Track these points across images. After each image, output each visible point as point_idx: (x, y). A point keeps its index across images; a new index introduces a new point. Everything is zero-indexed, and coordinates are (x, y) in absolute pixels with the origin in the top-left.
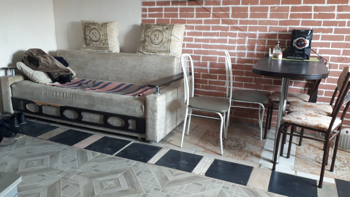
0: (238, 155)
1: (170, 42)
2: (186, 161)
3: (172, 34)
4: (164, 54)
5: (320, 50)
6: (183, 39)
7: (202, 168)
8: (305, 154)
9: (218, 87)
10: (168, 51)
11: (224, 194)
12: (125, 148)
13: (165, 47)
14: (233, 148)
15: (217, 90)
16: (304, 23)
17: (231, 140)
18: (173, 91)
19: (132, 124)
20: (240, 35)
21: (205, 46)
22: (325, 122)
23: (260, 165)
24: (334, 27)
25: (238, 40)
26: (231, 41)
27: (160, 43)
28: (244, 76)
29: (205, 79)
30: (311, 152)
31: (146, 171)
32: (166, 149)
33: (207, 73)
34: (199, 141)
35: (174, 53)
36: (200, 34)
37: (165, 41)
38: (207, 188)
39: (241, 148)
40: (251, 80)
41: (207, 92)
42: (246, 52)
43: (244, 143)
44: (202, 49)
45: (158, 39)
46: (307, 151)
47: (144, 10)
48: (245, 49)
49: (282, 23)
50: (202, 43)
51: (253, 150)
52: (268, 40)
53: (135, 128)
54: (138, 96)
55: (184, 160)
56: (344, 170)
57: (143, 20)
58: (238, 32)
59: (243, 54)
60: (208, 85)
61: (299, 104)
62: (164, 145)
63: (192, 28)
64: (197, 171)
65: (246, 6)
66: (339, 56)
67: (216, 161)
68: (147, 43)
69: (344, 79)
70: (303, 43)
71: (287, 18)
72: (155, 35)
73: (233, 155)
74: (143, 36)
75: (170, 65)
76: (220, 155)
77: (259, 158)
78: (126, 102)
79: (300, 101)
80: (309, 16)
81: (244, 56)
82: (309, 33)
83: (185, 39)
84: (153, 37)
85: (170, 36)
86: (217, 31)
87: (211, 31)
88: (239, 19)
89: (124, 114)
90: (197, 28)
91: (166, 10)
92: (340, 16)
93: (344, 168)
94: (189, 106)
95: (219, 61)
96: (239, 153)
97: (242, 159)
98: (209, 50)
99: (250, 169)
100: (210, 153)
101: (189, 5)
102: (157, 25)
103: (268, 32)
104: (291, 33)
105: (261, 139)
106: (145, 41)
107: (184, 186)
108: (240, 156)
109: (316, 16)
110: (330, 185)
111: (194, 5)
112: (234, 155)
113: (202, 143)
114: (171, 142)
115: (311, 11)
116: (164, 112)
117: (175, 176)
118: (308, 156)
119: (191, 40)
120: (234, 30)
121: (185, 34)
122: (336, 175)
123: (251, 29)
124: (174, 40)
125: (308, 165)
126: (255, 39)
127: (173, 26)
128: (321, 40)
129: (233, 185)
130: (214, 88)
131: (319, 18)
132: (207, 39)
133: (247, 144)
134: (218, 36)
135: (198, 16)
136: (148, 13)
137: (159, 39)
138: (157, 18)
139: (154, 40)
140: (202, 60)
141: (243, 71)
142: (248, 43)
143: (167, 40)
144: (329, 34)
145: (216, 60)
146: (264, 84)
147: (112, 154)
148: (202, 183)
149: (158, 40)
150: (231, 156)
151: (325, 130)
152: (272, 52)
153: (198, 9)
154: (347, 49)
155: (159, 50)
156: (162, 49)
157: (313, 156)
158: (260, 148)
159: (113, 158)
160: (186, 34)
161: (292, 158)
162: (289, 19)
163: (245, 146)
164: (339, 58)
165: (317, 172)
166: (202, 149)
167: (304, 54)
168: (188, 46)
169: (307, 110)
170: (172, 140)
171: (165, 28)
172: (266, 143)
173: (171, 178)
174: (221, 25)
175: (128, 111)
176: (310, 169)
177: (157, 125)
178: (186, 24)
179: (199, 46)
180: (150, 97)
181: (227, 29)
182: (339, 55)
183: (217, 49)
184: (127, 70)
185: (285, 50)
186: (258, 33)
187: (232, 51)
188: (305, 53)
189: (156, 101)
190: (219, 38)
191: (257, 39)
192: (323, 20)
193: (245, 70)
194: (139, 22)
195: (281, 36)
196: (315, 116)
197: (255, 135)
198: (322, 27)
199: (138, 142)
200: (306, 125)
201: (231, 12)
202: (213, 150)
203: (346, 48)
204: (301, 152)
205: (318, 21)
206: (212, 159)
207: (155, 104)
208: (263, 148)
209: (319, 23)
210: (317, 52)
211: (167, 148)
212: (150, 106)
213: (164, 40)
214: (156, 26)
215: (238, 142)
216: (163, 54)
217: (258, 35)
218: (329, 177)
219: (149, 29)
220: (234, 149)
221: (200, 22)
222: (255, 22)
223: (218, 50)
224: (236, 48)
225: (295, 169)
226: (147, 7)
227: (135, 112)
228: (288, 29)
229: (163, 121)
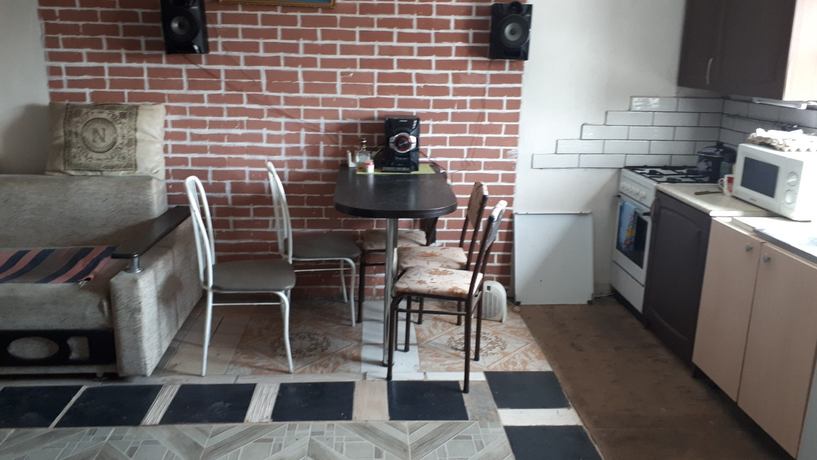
0: (320, 365)
1: (136, 145)
2: (225, 402)
3: (138, 126)
4: (123, 172)
5: (433, 150)
6: (163, 135)
7: (261, 408)
8: (432, 338)
9: (254, 232)
10: (133, 165)
11: (318, 445)
12: (74, 405)
13: (124, 158)
14: (308, 353)
15: (252, 238)
16: (402, 103)
17: (300, 338)
18: (165, 257)
19: (77, 348)
20: (288, 126)
21: (214, 150)
22: (461, 282)
23: (365, 375)
24: (450, 111)
25: (285, 135)
26: (271, 139)
27: (110, 149)
28: (306, 206)
29: (225, 218)
30: (440, 331)
31: (146, 442)
32: (170, 386)
33: (227, 204)
34: (236, 353)
35: (146, 169)
36: (202, 125)
37: (122, 144)
38: (283, 443)
39: (323, 350)
40: (319, 213)
41: (231, 245)
42: (305, 158)
43: (325, 339)
44: (209, 155)
45: (103, 140)
46: (434, 331)
47: (54, 71)
48: (300, 154)
49: (364, 103)
50: (208, 143)
51: (344, 350)
52: (343, 136)
53: (87, 354)
54: (86, 280)
55: (219, 401)
56: (494, 354)
57: (52, 95)
58: (283, 120)
59: (299, 164)
60: (231, 230)
61: (413, 252)
62: (163, 378)
63: (182, 111)
64: (255, 417)
65: (294, 69)
66: (463, 160)
67: (284, 388)
68: (74, 150)
69: (479, 207)
70: (406, 143)
71: (373, 94)
72: (96, 131)
73: (311, 367)
74: (62, 134)
75: (141, 197)
76: (288, 372)
77: (358, 363)
78: (57, 300)
79: (413, 245)
80: (409, 90)
81: (301, 167)
82: (415, 125)
83: (168, 136)
84: (89, 135)
85: (133, 132)
86: (238, 119)
87: (225, 118)
88: (282, 95)
89: (54, 328)
90: (194, 111)
91: (113, 71)
92: (458, 92)
93: (493, 351)
94: (214, 287)
95: (251, 178)
96: (321, 360)
97: (331, 370)
98: (226, 156)
99: (349, 387)
100: (266, 374)
101: (168, 62)
102: (95, 106)
103: (340, 121)
104: (383, 122)
105: (354, 324)
106: (67, 146)
107: (239, 450)
108: (326, 366)
109: (420, 91)
110: (479, 384)
111: (181, 63)
112: (313, 368)
113: (245, 358)
114: (176, 369)
115: (411, 81)
116: (155, 308)
117: (212, 437)
118: (437, 341)
119: (182, 136)
120: (276, 117)
121: (166, 125)
122: (483, 365)
123: (308, 114)
124: (143, 140)
125: (439, 356)
126: (319, 133)
127: (137, 109)
128: (433, 132)
129: (329, 425)
130: (247, 235)
131: (426, 95)
132: (219, 134)
133: (331, 339)
134: (242, 127)
135: (192, 86)
136: (64, 78)
137: (106, 139)
138: (92, 90)
139: (94, 141)
140: (214, 179)
141: (300, 195)
142: (306, 142)
143: (126, 142)
144: (444, 122)
145: (244, 178)
146: (344, 219)
147: (48, 426)
148: (272, 437)
149: (104, 142)
150: (308, 369)
151: (464, 297)
152: (353, 160)
153: (189, 72)
154: (473, 147)
155: (109, 164)
156: (115, 162)
157: (444, 339)
158: (356, 343)
159: (52, 433)
160: (169, 124)
161: (413, 350)
162: (375, 95)
163: (329, 344)
164: (462, 162)
165: (456, 366)
166: (248, 370)
167: (410, 161)
168: (176, 149)
169: (428, 263)
170: (176, 365)
171: (117, 113)
172: (364, 330)
173: (206, 444)
174: (245, 105)
175: (64, 320)
176: (444, 363)
177: (145, 340)
178: (167, 104)
179: (202, 149)
180: (120, 281)
181: (259, 113)
182: (462, 157)
183: (242, 153)
184: (27, 217)
185: (377, 154)
186: (322, 121)
187: (276, 158)
188: (412, 159)
189: (137, 289)
190: (245, 131)
191: (322, 133)
192: (431, 98)
193: (306, 193)
194: (44, 99)
195: (365, 127)
196: (445, 273)
197: (342, 318)
198: (431, 110)
199: (99, 384)
200: (434, 292)
201: (264, 80)
202: (270, 367)
203: (471, 145)
204: (425, 334)
205: (425, 100)
206: (275, 385)
207: (136, 294)
208: (360, 341)
209: (425, 104)
210: (429, 154)
211: (173, 383)
212: (122, 300)
213: (120, 140)
214: (95, 110)
215: (313, 339)
216: (121, 173)
217: (322, 127)
218: (477, 370)
219: (75, 117)
220: (311, 355)
221: (199, 99)
222: (314, 102)
223: (246, 157)
224: (283, 152)
225: (423, 369)
226: (63, 65)
227: (83, 318)
228: (376, 115)
229: (155, 327)
